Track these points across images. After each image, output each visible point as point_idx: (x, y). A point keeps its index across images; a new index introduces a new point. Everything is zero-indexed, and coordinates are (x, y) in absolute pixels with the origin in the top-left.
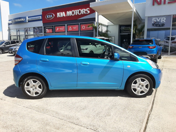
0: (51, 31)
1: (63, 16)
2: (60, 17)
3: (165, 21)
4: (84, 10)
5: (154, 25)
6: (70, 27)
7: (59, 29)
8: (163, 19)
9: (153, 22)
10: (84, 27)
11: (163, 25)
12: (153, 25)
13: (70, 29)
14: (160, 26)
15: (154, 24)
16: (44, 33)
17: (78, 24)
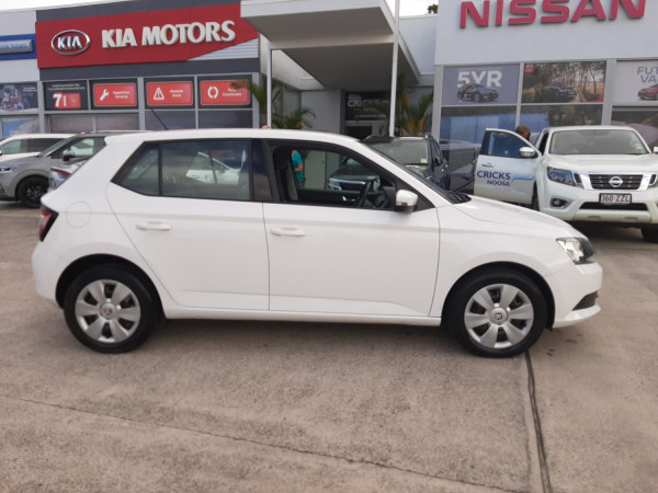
0: (75, 99)
1: (129, 44)
2: (112, 45)
3: (498, 85)
4: (213, 27)
5: (462, 97)
6: (159, 91)
7: (111, 96)
8: (494, 76)
9: (459, 86)
10: (213, 92)
11: (493, 96)
12: (461, 94)
13: (159, 95)
14: (482, 100)
15: (464, 92)
16: (46, 109)
17: (192, 79)
